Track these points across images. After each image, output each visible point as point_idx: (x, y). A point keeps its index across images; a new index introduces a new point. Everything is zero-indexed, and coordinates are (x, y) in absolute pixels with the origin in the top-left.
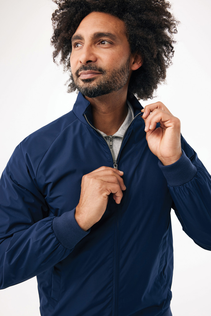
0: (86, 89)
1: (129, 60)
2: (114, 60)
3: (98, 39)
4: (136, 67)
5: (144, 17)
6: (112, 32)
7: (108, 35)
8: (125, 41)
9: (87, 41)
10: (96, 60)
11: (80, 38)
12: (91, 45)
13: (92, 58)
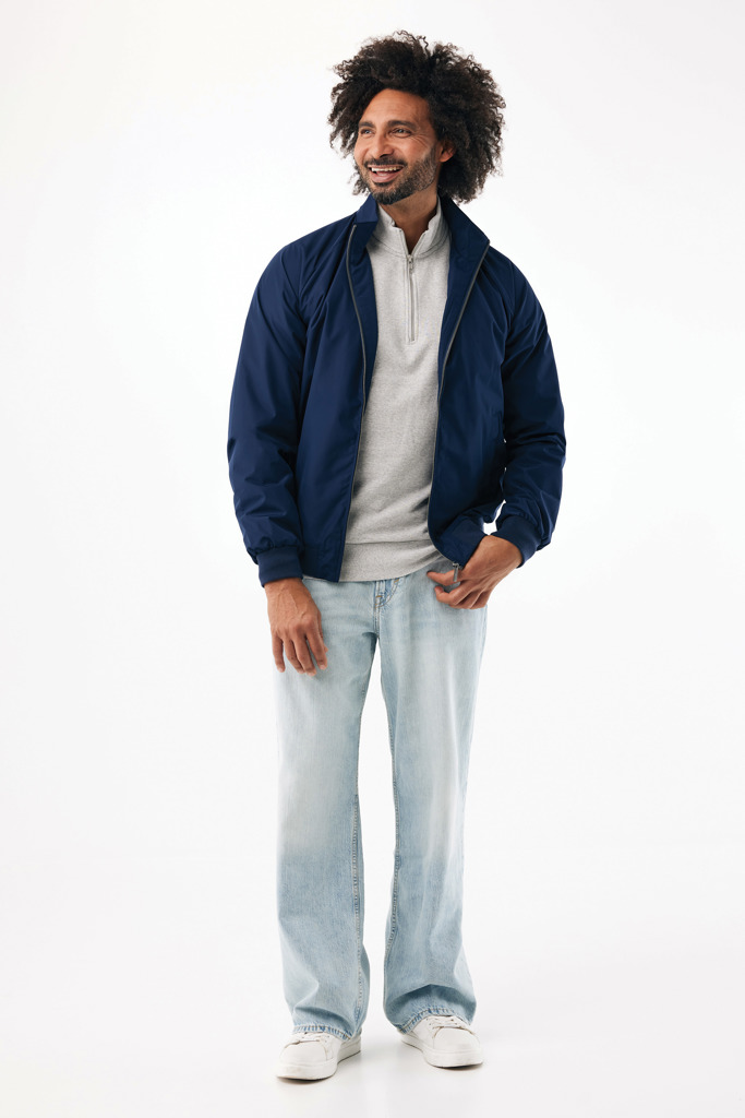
0: (381, 195)
1: (434, 150)
2: (415, 149)
3: (392, 128)
4: (446, 158)
5: (450, 101)
6: (411, 120)
7: (407, 123)
8: (429, 129)
9: (379, 130)
10: (393, 151)
11: (370, 125)
12: (385, 136)
13: (387, 151)
